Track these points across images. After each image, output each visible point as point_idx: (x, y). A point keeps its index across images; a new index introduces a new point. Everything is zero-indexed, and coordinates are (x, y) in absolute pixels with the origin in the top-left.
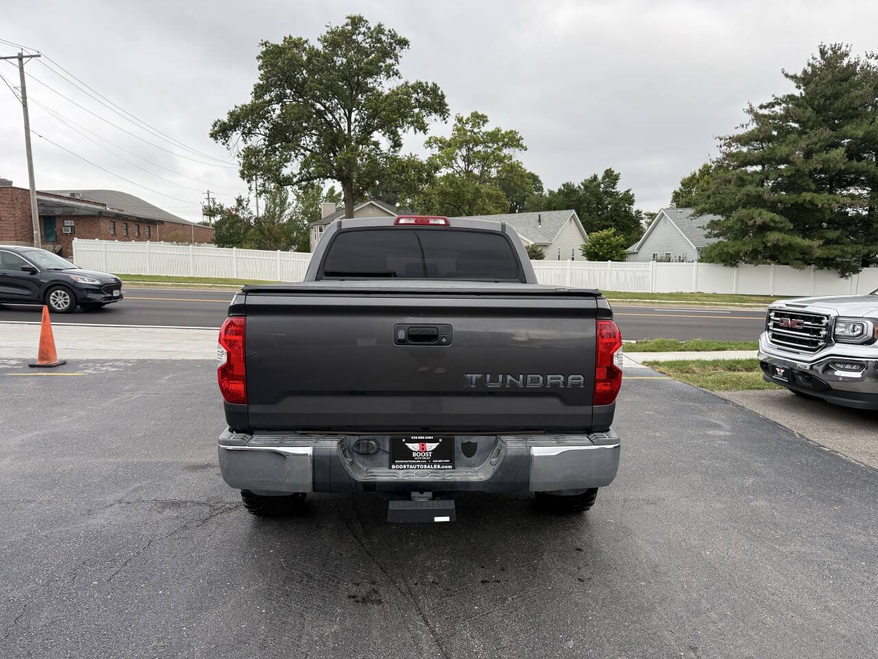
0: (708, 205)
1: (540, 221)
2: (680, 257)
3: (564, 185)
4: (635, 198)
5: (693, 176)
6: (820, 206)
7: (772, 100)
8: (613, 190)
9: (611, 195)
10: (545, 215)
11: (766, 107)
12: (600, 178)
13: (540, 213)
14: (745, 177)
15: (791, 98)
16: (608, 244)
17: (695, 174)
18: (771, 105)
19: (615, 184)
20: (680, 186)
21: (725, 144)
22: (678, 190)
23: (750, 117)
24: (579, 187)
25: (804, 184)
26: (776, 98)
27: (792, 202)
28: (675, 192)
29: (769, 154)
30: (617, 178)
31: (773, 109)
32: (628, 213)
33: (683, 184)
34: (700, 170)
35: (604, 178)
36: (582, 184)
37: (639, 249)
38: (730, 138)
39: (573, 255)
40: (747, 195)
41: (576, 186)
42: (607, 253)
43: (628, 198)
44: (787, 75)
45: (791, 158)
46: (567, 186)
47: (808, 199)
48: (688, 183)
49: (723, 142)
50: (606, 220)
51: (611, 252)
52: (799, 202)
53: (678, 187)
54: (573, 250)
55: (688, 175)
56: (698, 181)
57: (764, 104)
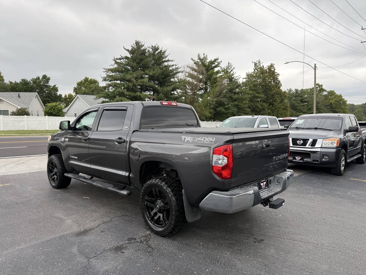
0: (103, 95)
1: (19, 96)
3: (22, 80)
4: (58, 89)
5: (82, 82)
6: (142, 97)
7: (120, 57)
8: (48, 85)
9: (47, 86)
10: (21, 94)
11: (118, 59)
12: (41, 78)
13: (19, 93)
14: (117, 85)
15: (127, 58)
16: (57, 109)
17: (82, 81)
18: (120, 59)
19: (48, 82)
20: (77, 85)
21: (106, 72)
22: (76, 87)
23: (114, 62)
24: (30, 81)
25: (136, 89)
26: (122, 57)
27: (133, 96)
28: (75, 88)
29: (123, 77)
30: (49, 79)
31: (121, 61)
32: (56, 95)
33: (78, 85)
34: (84, 79)
35: (42, 79)
36: (31, 80)
37: (67, 111)
38: (108, 69)
39: (38, 114)
40: (119, 92)
41: (29, 81)
42: (57, 113)
43: (55, 89)
44: (125, 49)
45: (132, 80)
46: (24, 80)
47: (139, 95)
48: (80, 84)
49: (105, 70)
50: (46, 98)
51: (59, 112)
52: (135, 96)
53: (76, 86)
54: (38, 111)
55: (79, 81)
56: (84, 84)
57: (118, 58)
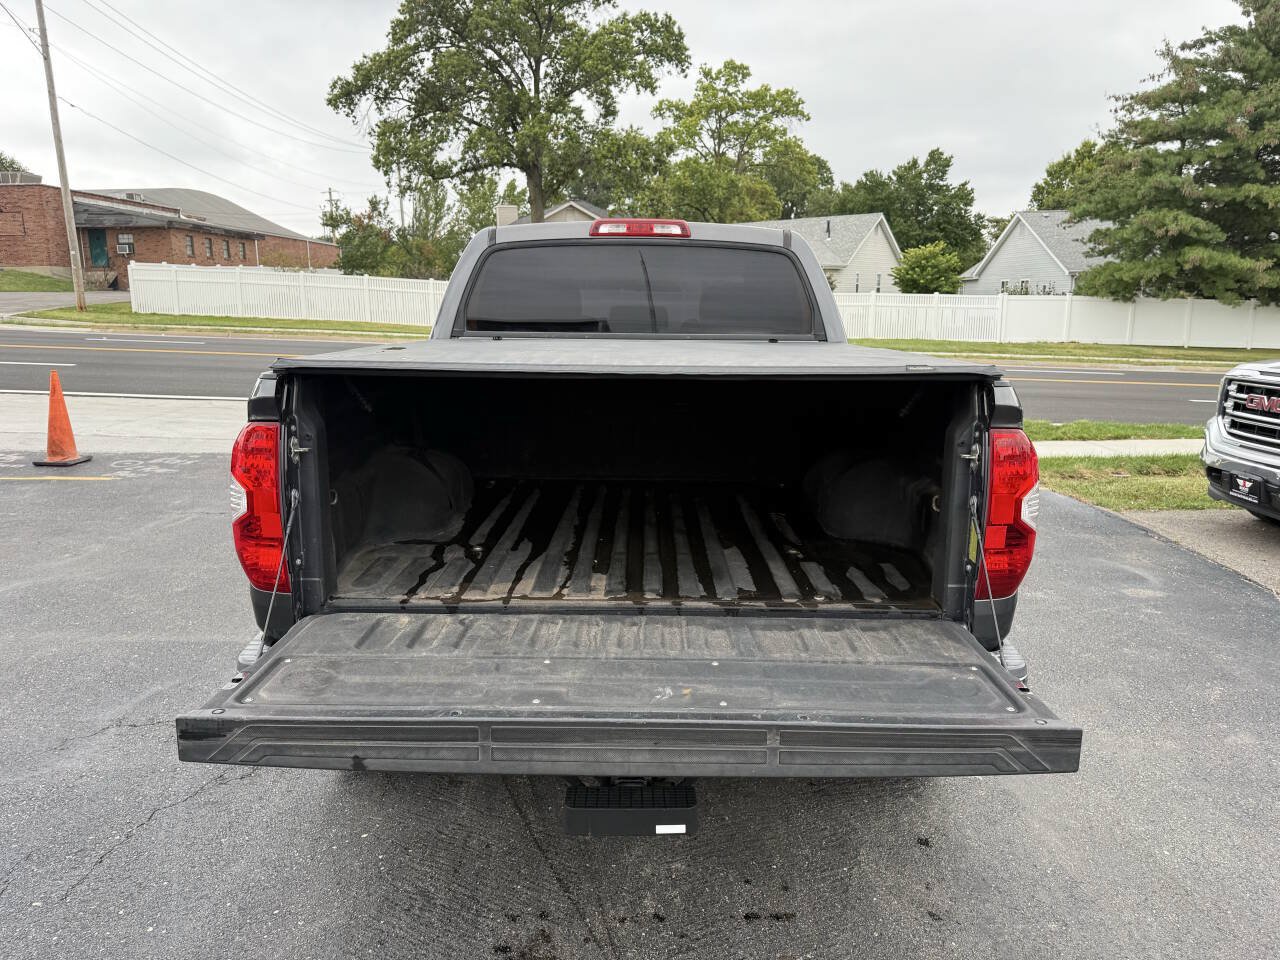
1: (828, 231)
2: (1045, 287)
3: (866, 175)
4: (975, 195)
5: (1066, 162)
6: (1271, 205)
7: (1201, 35)
8: (941, 183)
9: (938, 190)
10: (837, 221)
11: (1190, 47)
12: (921, 163)
13: (829, 218)
14: (1154, 159)
15: (1233, 31)
16: (933, 267)
17: (1069, 157)
18: (1200, 44)
19: (944, 173)
20: (1045, 175)
21: (1123, 108)
22: (1041, 182)
23: (1166, 62)
24: (889, 177)
25: (1247, 171)
26: (1209, 33)
27: (1226, 199)
28: (1037, 187)
29: (1194, 123)
30: (947, 163)
31: (1202, 51)
32: (962, 219)
33: (1050, 174)
34: (1077, 151)
35: (927, 164)
36: (894, 173)
37: (980, 274)
38: (1132, 98)
39: (879, 284)
40: (1157, 188)
41: (885, 176)
42: (932, 281)
43: (965, 196)
45: (1229, 129)
46: (870, 175)
47: (1253, 194)
48: (1057, 172)
49: (1120, 104)
50: (930, 229)
51: (938, 279)
52: (1239, 199)
53: (1041, 177)
54: (879, 275)
55: (1059, 159)
56: (1073, 167)
57: (1189, 42)
